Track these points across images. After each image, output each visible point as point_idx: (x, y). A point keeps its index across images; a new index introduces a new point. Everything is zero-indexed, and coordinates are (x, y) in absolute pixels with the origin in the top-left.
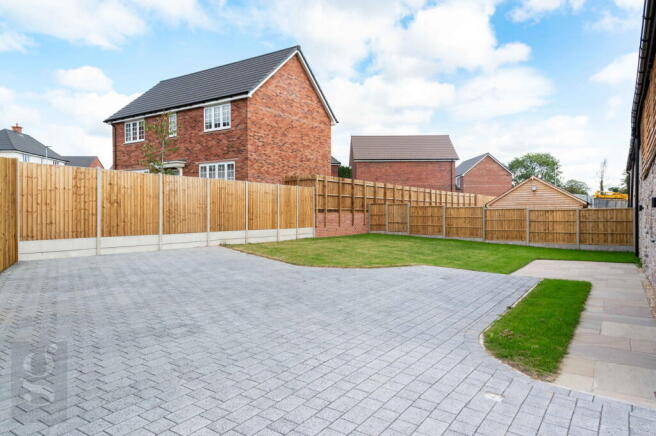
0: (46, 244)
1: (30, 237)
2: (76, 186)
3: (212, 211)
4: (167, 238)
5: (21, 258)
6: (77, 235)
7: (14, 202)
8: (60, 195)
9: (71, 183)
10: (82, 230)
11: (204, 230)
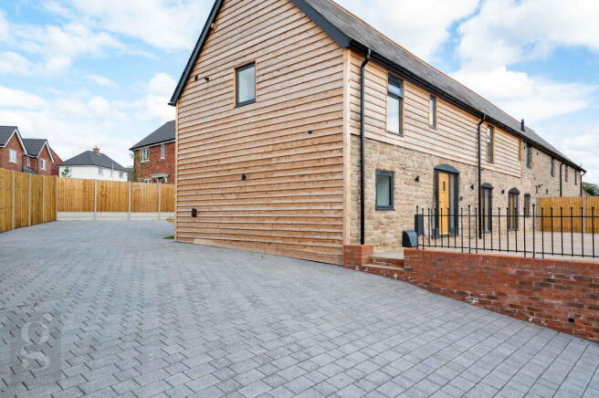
0: (70, 214)
1: (62, 210)
2: (84, 188)
3: (162, 201)
4: (133, 214)
5: (58, 219)
6: (84, 210)
7: (54, 194)
8: (76, 192)
9: (82, 186)
10: (87, 208)
11: (157, 211)
